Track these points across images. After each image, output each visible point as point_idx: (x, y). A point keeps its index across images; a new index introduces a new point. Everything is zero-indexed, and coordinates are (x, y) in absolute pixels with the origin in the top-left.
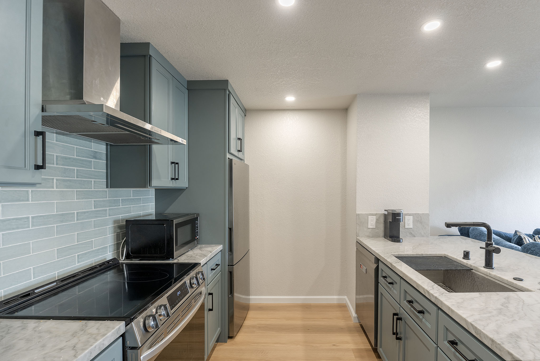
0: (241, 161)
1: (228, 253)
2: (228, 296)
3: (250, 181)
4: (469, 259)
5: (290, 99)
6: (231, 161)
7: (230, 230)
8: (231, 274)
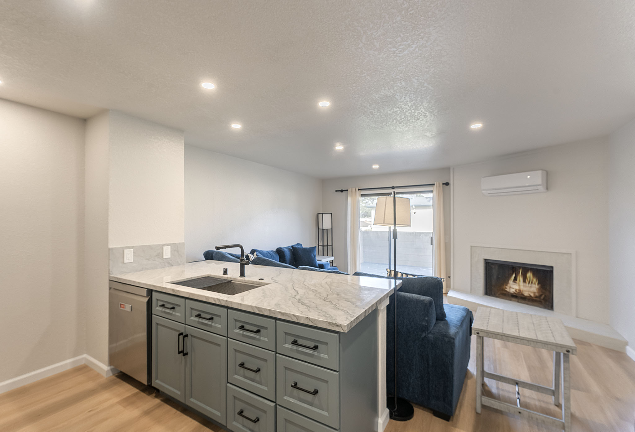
4: (227, 274)
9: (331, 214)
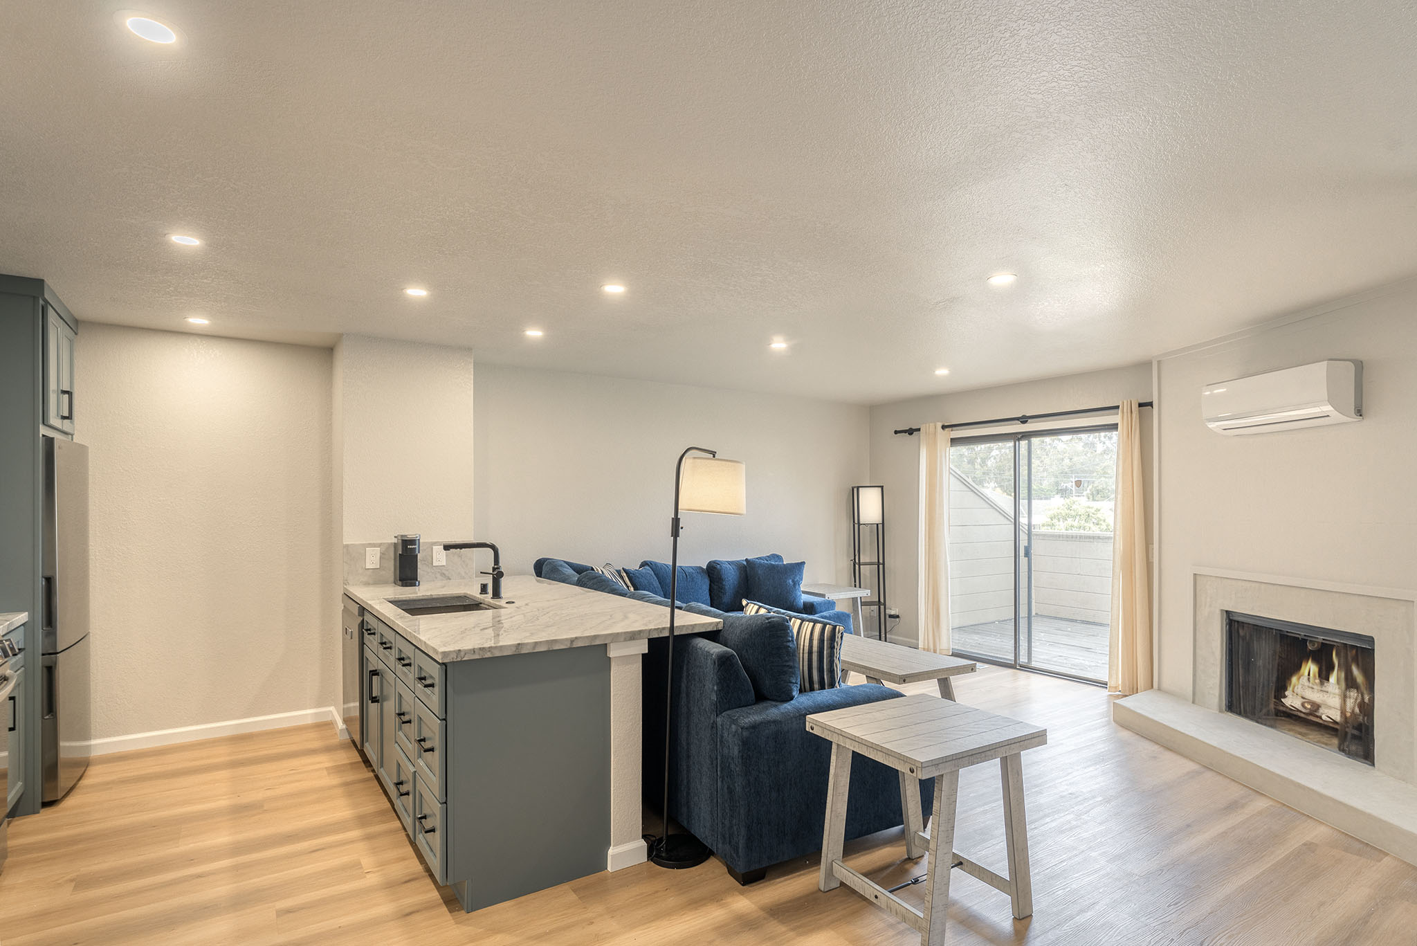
0: (66, 436)
1: (42, 629)
2: (43, 717)
3: (90, 480)
4: (486, 594)
5: (198, 321)
6: (49, 442)
7: (49, 581)
8: (50, 671)
9: (880, 489)
